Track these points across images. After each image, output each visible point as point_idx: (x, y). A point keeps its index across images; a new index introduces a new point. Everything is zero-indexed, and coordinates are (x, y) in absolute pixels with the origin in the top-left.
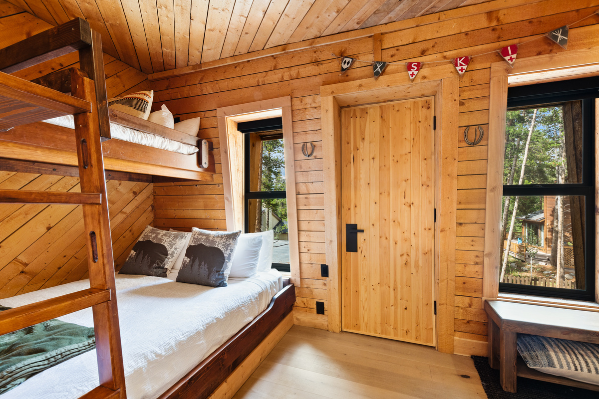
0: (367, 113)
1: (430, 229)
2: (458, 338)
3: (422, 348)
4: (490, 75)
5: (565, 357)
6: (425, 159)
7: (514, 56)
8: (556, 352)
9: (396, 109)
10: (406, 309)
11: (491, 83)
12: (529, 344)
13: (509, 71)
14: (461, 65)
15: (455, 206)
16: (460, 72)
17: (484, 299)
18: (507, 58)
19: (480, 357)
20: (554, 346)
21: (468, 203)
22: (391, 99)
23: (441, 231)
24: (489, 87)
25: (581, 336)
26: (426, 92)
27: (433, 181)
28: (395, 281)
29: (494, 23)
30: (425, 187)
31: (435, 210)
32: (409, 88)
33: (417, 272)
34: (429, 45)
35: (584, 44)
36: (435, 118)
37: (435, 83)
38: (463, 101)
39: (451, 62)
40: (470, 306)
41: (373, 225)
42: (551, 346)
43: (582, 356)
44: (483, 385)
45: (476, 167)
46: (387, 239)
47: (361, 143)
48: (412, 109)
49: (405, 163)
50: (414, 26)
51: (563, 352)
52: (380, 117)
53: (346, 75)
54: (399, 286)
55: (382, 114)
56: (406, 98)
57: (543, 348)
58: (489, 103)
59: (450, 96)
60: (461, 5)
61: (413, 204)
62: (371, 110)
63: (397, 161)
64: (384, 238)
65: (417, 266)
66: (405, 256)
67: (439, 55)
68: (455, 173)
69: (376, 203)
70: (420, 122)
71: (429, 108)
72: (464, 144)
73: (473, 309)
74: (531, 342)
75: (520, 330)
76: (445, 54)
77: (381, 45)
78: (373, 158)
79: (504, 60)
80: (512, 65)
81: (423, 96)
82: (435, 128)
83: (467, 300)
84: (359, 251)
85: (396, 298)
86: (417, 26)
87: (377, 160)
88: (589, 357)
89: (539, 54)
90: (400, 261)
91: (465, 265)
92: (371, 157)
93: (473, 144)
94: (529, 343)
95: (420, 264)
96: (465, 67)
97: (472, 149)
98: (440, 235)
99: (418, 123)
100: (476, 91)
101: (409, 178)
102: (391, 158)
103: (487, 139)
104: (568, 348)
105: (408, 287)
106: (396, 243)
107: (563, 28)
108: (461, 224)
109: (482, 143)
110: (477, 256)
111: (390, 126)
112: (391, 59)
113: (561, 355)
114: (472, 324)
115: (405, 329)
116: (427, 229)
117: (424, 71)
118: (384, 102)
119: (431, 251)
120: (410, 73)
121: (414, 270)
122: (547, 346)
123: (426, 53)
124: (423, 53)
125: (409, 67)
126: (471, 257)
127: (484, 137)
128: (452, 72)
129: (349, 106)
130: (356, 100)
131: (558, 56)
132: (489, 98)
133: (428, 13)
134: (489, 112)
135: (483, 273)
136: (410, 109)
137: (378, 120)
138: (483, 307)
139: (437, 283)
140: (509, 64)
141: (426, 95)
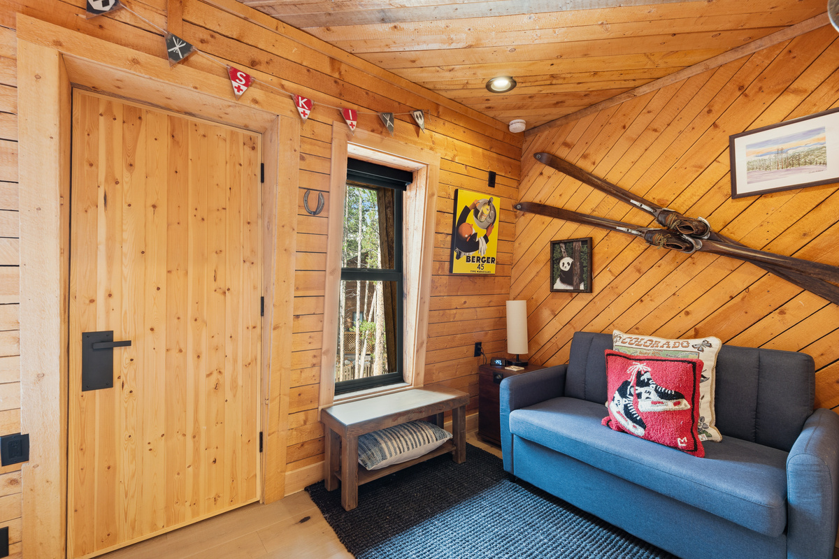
0: (140, 118)
1: (254, 327)
2: (290, 473)
3: (240, 513)
4: (332, 134)
5: (392, 443)
6: (249, 223)
7: (355, 123)
8: (386, 442)
9: (201, 131)
10: (215, 461)
11: (333, 143)
12: (365, 444)
13: (349, 137)
14: (303, 107)
15: (293, 293)
16: (302, 115)
17: (320, 408)
18: (349, 122)
19: (315, 484)
20: (384, 437)
21: (306, 289)
22: (193, 112)
23: (275, 329)
24: (331, 148)
25: (405, 417)
26: (253, 125)
27: (260, 255)
28: (196, 421)
29: (336, 75)
30: (248, 264)
31: (262, 299)
32: (230, 106)
33: (234, 396)
34: (263, 57)
35: (403, 138)
36: (262, 165)
37: (268, 117)
38: (304, 155)
39: (291, 98)
40: (305, 422)
41: (152, 329)
42: (382, 438)
43: (403, 437)
44: (326, 518)
45: (315, 242)
46: (181, 351)
47: (126, 174)
48: (228, 141)
49: (216, 224)
50: (242, 16)
51: (390, 440)
52: (170, 137)
53: (97, 23)
54: (203, 428)
55: (173, 130)
56: (219, 120)
57: (376, 443)
58: (331, 167)
59: (289, 142)
60: (304, 29)
61: (228, 290)
62: (149, 116)
63: (203, 219)
64: (174, 353)
65: (234, 387)
66: (215, 374)
67: (275, 80)
68: (294, 247)
69: (158, 289)
70: (241, 165)
71: (253, 148)
72: (304, 212)
73: (309, 426)
74: (366, 442)
75: (361, 432)
76: (284, 82)
77: (183, 12)
78: (154, 206)
79: (346, 123)
80: (353, 132)
81: (246, 128)
82: (262, 181)
83: (302, 416)
84: (117, 383)
85: (196, 450)
86: (245, 19)
87: (162, 209)
88: (407, 436)
89: (373, 131)
90: (206, 385)
91: (302, 370)
92: (150, 203)
93: (315, 214)
94: (363, 443)
95: (240, 382)
96: (308, 112)
97: (313, 219)
98: (271, 335)
99: (238, 166)
100: (318, 148)
101: (223, 249)
102: (191, 212)
103: (328, 211)
104: (393, 434)
105: (219, 425)
106: (199, 357)
107: (391, 114)
108: (297, 316)
109: (322, 214)
110: (315, 356)
111: (190, 157)
112: (200, 46)
113: (389, 443)
114: (306, 446)
115: (213, 496)
116: (250, 328)
117: (255, 92)
118: (178, 112)
119: (256, 359)
120: (235, 84)
121: (229, 395)
122: (379, 439)
123: (258, 67)
124: (253, 64)
125: (232, 75)
126: (308, 358)
127: (325, 207)
128: (291, 111)
129: (95, 89)
130: (119, 84)
131: (387, 140)
132: (331, 162)
133: (262, 9)
134: (330, 178)
135: (320, 376)
136: (225, 140)
137: (166, 140)
138: (319, 419)
139: (265, 404)
140: (350, 130)
141: (251, 128)
